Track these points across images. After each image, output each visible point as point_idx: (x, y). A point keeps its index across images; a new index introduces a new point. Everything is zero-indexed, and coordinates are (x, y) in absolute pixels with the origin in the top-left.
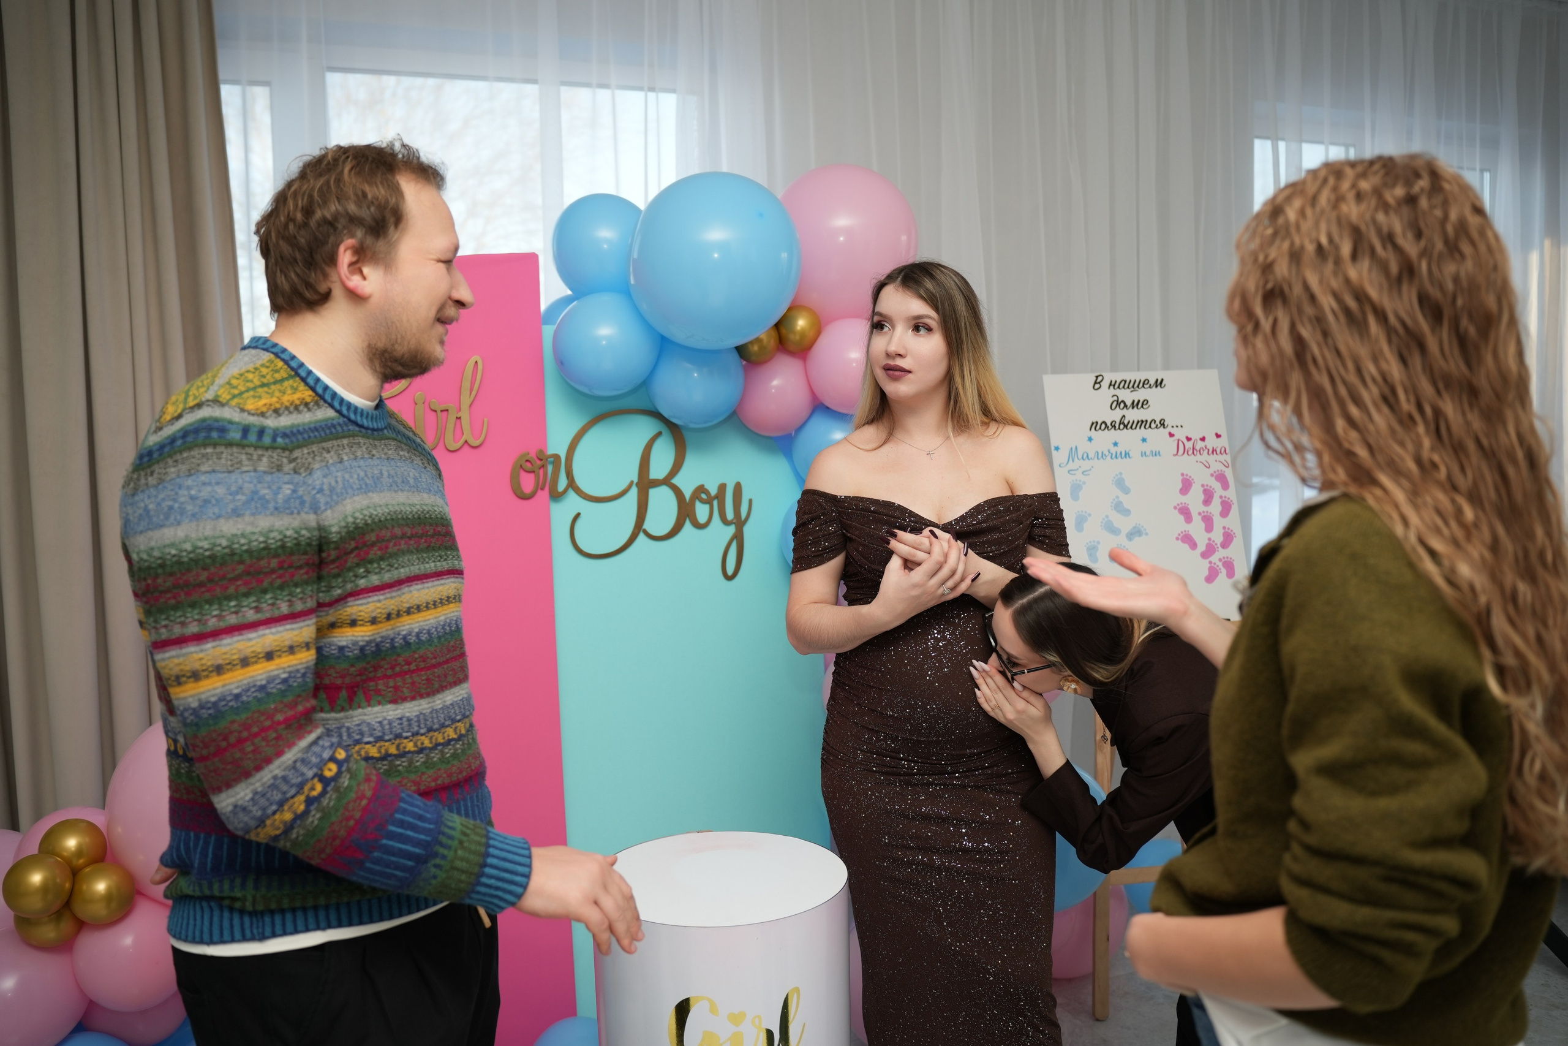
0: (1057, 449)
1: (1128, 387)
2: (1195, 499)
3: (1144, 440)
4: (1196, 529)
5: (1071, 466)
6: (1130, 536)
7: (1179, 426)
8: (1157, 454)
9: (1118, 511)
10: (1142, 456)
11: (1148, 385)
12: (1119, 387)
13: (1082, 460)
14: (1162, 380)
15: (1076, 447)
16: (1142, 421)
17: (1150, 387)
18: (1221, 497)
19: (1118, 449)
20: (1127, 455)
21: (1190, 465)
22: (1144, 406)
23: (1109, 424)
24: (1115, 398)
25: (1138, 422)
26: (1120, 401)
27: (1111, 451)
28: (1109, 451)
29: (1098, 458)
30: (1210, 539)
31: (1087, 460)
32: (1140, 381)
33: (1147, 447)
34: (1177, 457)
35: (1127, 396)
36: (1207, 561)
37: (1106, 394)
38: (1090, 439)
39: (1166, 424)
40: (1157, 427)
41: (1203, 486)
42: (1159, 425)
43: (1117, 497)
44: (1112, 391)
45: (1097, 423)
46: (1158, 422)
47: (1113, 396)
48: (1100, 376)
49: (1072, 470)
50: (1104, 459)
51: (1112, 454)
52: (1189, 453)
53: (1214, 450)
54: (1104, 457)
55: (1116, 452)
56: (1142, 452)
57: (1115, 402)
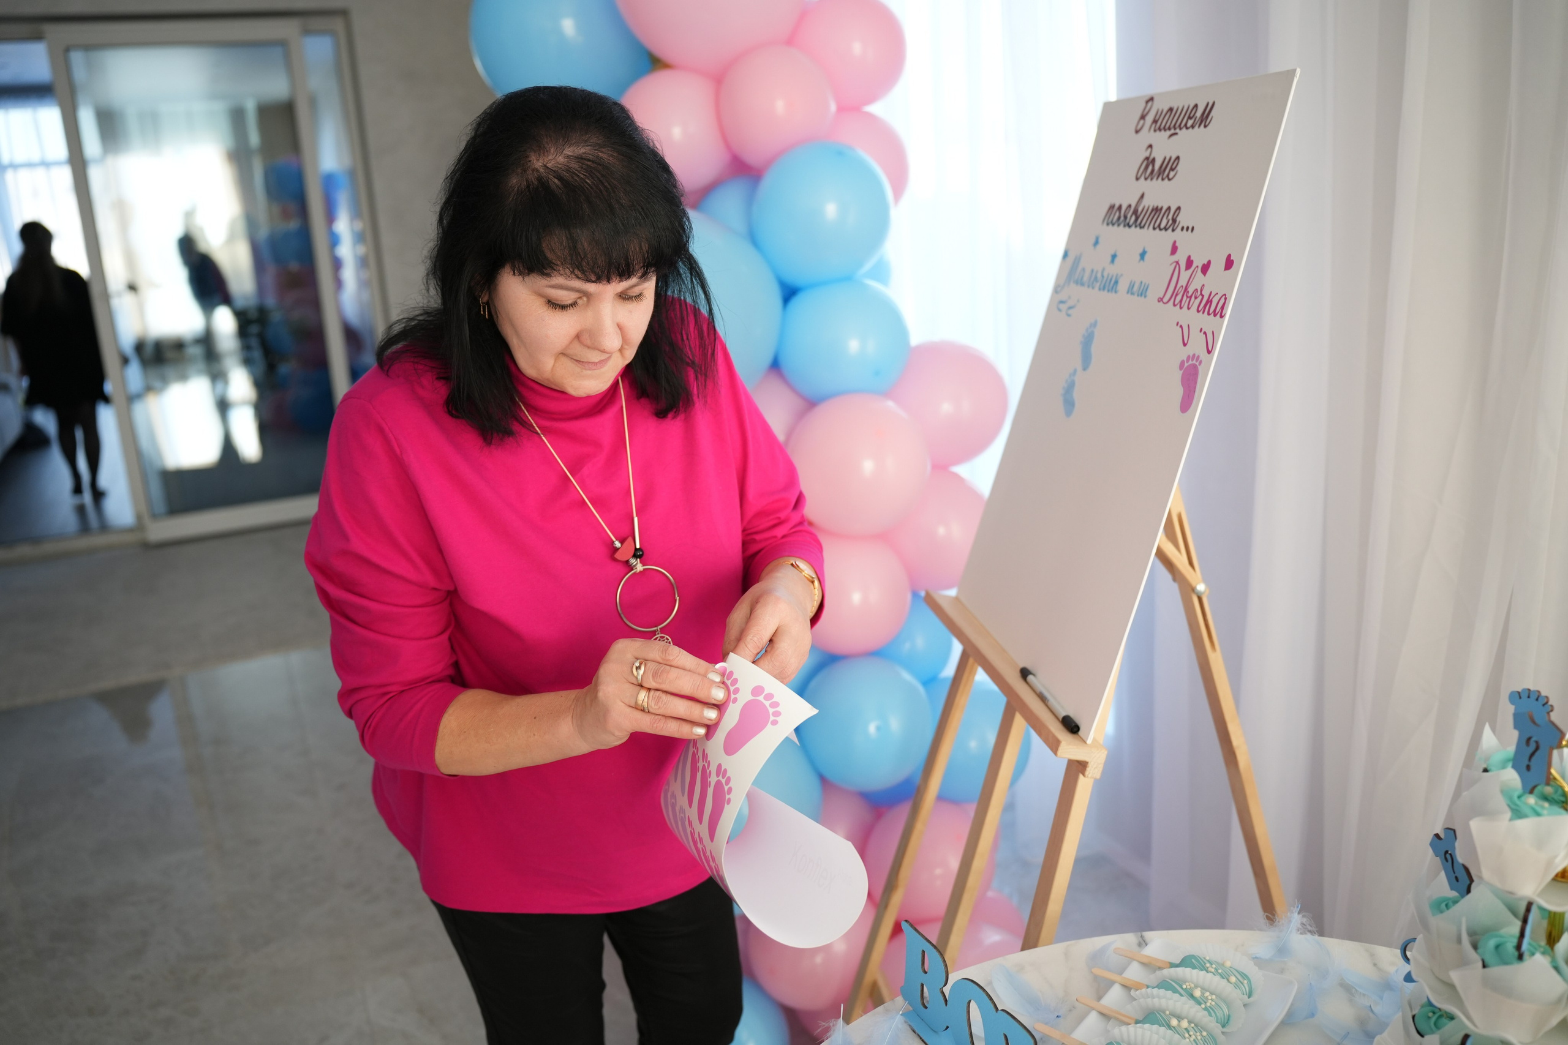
1: (1169, 129)
3: (1143, 255)
5: (1065, 293)
7: (1190, 229)
8: (1143, 293)
9: (1065, 401)
10: (1128, 293)
11: (1192, 121)
12: (1160, 127)
13: (1075, 283)
14: (1214, 104)
17: (1193, 127)
20: (1115, 284)
21: (1167, 330)
22: (1171, 176)
23: (1122, 212)
24: (1147, 154)
25: (1152, 210)
26: (1149, 158)
27: (1104, 274)
28: (1104, 269)
29: (1089, 287)
31: (1079, 284)
32: (1189, 107)
33: (1140, 273)
34: (1161, 303)
35: (1164, 147)
37: (1145, 143)
38: (1096, 243)
39: (1178, 219)
40: (1166, 229)
42: (1170, 222)
43: (1075, 371)
44: (1153, 136)
46: (1170, 217)
47: (1147, 148)
48: (1152, 99)
49: (1062, 302)
50: (1093, 288)
51: (1103, 276)
52: (1176, 303)
53: (1209, 302)
54: (1095, 282)
55: (1108, 275)
56: (1132, 281)
57: (1146, 161)
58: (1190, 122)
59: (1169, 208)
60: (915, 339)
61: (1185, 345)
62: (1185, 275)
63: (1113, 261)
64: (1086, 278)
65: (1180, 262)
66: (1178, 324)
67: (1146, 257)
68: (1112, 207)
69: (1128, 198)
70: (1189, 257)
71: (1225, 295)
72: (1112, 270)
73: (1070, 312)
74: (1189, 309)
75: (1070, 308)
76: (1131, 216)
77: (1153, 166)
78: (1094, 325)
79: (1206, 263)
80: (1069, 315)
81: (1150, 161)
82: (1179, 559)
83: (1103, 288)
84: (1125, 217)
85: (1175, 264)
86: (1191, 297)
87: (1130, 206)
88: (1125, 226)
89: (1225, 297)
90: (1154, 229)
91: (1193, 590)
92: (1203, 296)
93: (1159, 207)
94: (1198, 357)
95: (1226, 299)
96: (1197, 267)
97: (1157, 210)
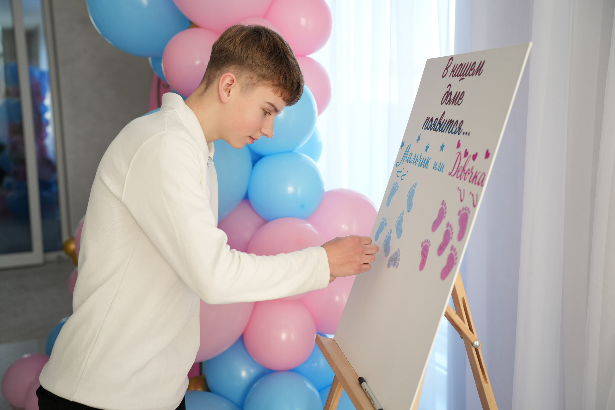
1: (460, 75)
2: (436, 241)
3: (442, 147)
5: (401, 166)
7: (468, 134)
8: (441, 169)
9: (397, 229)
10: (433, 169)
13: (407, 162)
14: (483, 66)
17: (472, 75)
18: (452, 248)
20: (427, 163)
21: (453, 191)
22: (459, 103)
25: (449, 122)
27: (421, 157)
28: (421, 155)
29: (413, 164)
31: (409, 162)
32: (470, 65)
34: (450, 175)
35: (455, 86)
38: (419, 139)
39: (462, 128)
40: (455, 133)
41: (448, 225)
42: (458, 129)
43: (404, 211)
44: (452, 80)
46: (458, 126)
48: (452, 58)
49: (399, 172)
50: (415, 165)
51: (421, 158)
52: (458, 176)
53: (476, 177)
54: (417, 161)
55: (424, 158)
56: (436, 162)
57: (447, 94)
58: (471, 72)
59: (457, 121)
60: (327, 188)
61: (462, 201)
62: (464, 160)
63: (426, 150)
64: (412, 159)
65: (461, 153)
66: (458, 188)
67: (444, 148)
68: (428, 119)
69: (437, 115)
70: (466, 150)
71: (484, 173)
72: (426, 155)
73: (403, 178)
74: (465, 180)
75: (403, 175)
76: (437, 125)
77: (451, 97)
78: (415, 186)
79: (475, 153)
80: (403, 180)
81: (449, 93)
82: (464, 327)
83: (420, 165)
84: (434, 125)
85: (458, 154)
86: (466, 173)
87: (437, 119)
88: (434, 130)
89: (484, 174)
90: (449, 133)
91: (473, 344)
92: (472, 173)
93: (452, 120)
94: (468, 209)
95: (485, 176)
96: (470, 156)
97: (451, 122)
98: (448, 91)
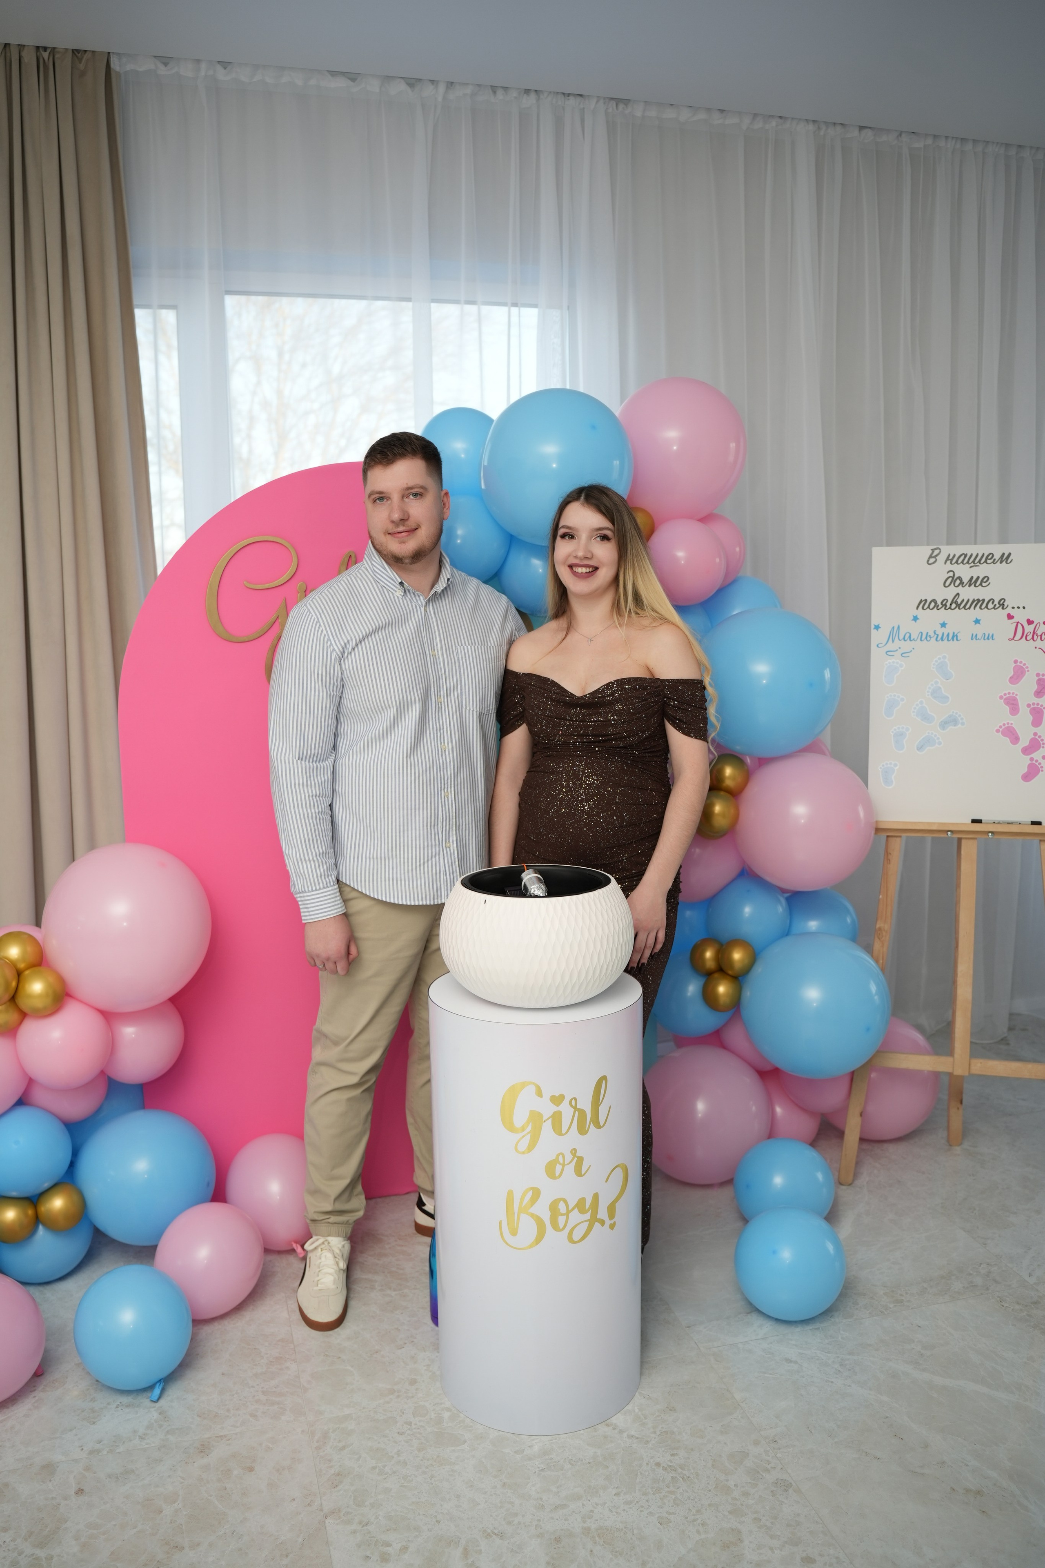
0: (877, 627)
1: (968, 563)
2: (1026, 691)
3: (977, 621)
4: (1023, 724)
5: (891, 646)
6: (944, 724)
7: (1021, 608)
8: (990, 637)
9: (935, 698)
10: (972, 639)
11: (992, 560)
12: (957, 562)
13: (903, 641)
14: (1010, 554)
15: (899, 627)
16: (978, 600)
17: (994, 563)
19: (945, 631)
20: (955, 637)
21: (1026, 651)
22: (984, 584)
23: (939, 603)
24: (951, 574)
25: (974, 601)
26: (955, 578)
27: (937, 633)
28: (935, 632)
29: (921, 640)
30: (1035, 734)
31: (908, 640)
32: (983, 555)
33: (979, 630)
34: (1013, 640)
35: (965, 572)
36: (1029, 757)
37: (941, 570)
38: (915, 619)
39: (1006, 604)
40: (994, 608)
41: (1038, 675)
42: (998, 606)
43: (936, 682)
44: (949, 566)
45: (926, 600)
46: (996, 602)
47: (948, 572)
48: (937, 548)
49: (891, 651)
50: (928, 641)
51: (938, 635)
52: (1028, 638)
54: (928, 639)
55: (943, 634)
56: (973, 635)
57: (951, 579)
58: (989, 561)
59: (993, 599)
62: (1029, 627)
63: (943, 627)
65: (1019, 622)
66: (1036, 648)
67: (982, 622)
68: (923, 601)
70: (1028, 619)
76: (951, 605)
77: (961, 581)
84: (944, 605)
85: (1016, 623)
86: (1041, 636)
87: (946, 600)
90: (981, 609)
93: (981, 599)
98: (952, 575)
